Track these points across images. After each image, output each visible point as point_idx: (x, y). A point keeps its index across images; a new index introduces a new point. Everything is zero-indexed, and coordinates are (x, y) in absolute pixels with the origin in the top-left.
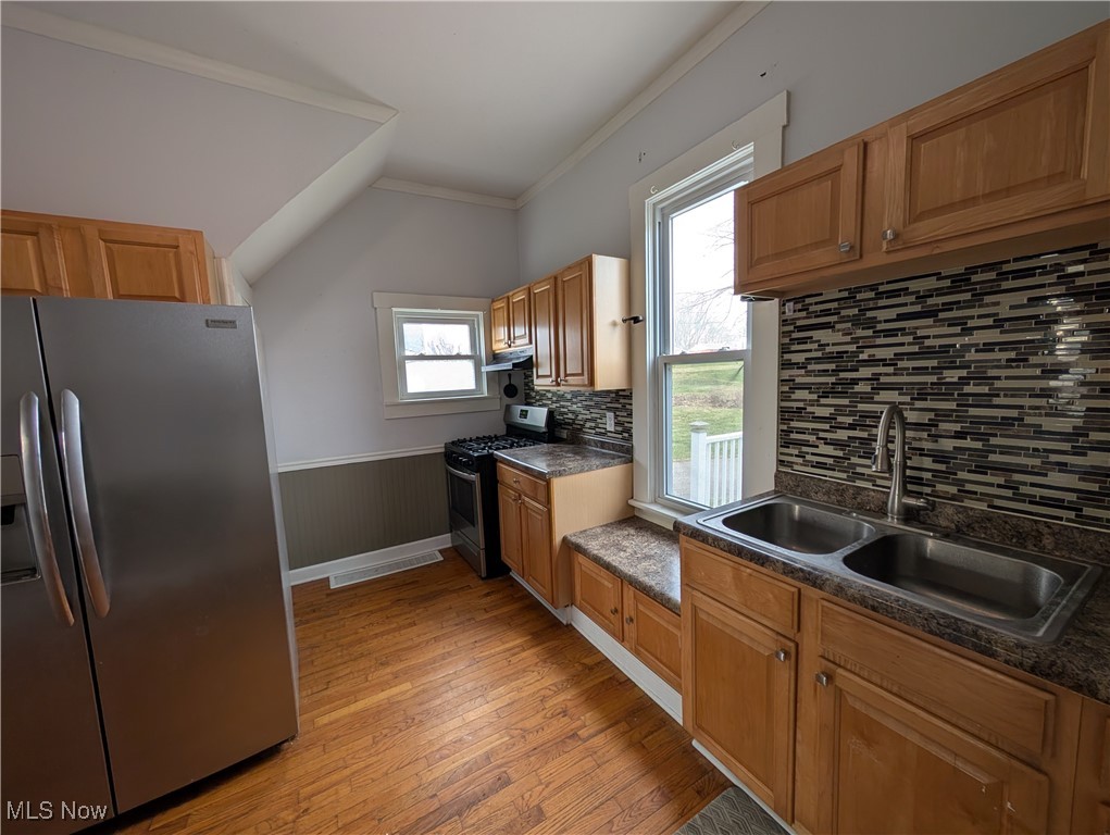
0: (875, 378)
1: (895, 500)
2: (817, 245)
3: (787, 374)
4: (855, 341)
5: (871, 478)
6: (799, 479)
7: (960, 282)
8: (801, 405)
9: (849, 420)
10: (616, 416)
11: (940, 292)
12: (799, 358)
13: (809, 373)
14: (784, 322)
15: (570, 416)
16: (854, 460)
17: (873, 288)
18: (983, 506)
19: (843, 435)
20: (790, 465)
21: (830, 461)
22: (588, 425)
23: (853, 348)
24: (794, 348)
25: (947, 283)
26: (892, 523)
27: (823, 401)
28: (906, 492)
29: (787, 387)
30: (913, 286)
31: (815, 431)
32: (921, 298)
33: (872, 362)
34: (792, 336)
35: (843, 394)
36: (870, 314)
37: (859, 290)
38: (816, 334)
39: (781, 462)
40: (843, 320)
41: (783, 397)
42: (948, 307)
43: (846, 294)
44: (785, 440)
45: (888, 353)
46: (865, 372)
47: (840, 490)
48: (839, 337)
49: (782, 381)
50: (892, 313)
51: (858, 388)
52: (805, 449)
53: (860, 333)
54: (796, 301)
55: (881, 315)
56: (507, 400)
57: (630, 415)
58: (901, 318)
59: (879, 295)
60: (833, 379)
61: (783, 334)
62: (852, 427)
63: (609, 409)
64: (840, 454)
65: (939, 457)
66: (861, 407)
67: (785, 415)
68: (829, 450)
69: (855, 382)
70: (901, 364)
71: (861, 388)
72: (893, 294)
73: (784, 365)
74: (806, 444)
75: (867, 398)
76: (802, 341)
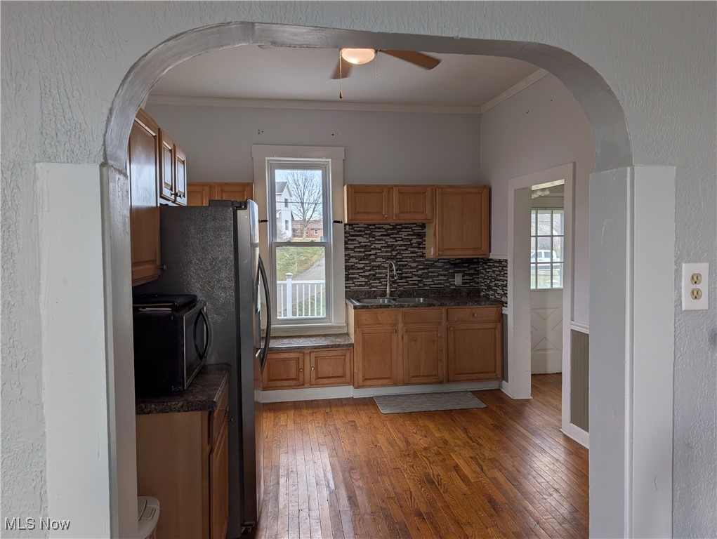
0: (376, 253)
1: (388, 291)
2: (377, 213)
3: (347, 252)
4: (370, 241)
5: (376, 287)
6: (354, 292)
7: (394, 227)
8: (353, 264)
9: (369, 268)
11: (391, 229)
12: (352, 246)
13: (355, 252)
14: (345, 232)
16: (371, 281)
17: (374, 225)
18: (402, 289)
19: (367, 273)
20: (349, 287)
21: (364, 283)
23: (369, 244)
24: (349, 243)
25: (392, 227)
27: (360, 262)
28: (390, 288)
29: (348, 257)
30: (384, 226)
31: (358, 273)
32: (387, 230)
33: (375, 249)
34: (349, 238)
35: (366, 260)
36: (373, 233)
37: (370, 225)
38: (357, 238)
39: (346, 287)
40: (366, 234)
41: (346, 261)
42: (392, 234)
43: (366, 226)
44: (347, 279)
45: (378, 246)
46: (373, 252)
47: (369, 293)
48: (365, 240)
49: (346, 255)
50: (379, 234)
51: (371, 257)
52: (355, 280)
53: (371, 239)
54: (350, 225)
55: (377, 234)
58: (382, 235)
59: (376, 228)
60: (363, 254)
61: (346, 237)
62: (370, 270)
64: (367, 280)
66: (372, 263)
67: (347, 268)
68: (363, 279)
69: (370, 255)
70: (382, 250)
71: (372, 257)
72: (379, 228)
73: (346, 249)
74: (355, 278)
75: (374, 261)
76: (353, 240)
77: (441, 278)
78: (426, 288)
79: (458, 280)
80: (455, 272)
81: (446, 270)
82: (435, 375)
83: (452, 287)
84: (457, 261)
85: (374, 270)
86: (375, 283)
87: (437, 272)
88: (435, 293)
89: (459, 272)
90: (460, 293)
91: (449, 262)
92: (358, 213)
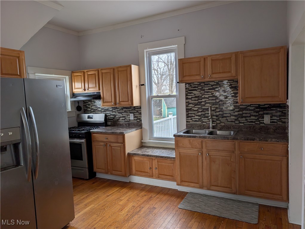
0: (205, 101)
1: (211, 126)
3: (187, 101)
4: (201, 94)
5: (206, 122)
6: (192, 125)
8: (191, 108)
9: (201, 110)
10: (134, 115)
11: (215, 85)
12: (190, 97)
13: (192, 100)
14: (186, 89)
15: (112, 116)
16: (202, 119)
17: (204, 83)
18: (223, 124)
19: (200, 114)
20: (189, 122)
21: (198, 120)
22: (121, 119)
23: (201, 95)
24: (189, 95)
25: (216, 83)
26: (211, 130)
27: (195, 106)
28: (212, 123)
29: (188, 104)
30: (211, 83)
31: (194, 113)
32: (212, 86)
33: (205, 98)
34: (188, 92)
35: (199, 105)
36: (203, 88)
37: (201, 83)
38: (193, 92)
39: (187, 122)
40: (199, 89)
41: (187, 106)
42: (216, 88)
43: (199, 84)
44: (188, 116)
45: (207, 96)
46: (203, 100)
47: (200, 126)
48: (198, 93)
49: (186, 102)
50: (207, 88)
51: (202, 103)
52: (192, 118)
53: (202, 92)
54: (189, 84)
55: (206, 88)
56: (78, 112)
57: (140, 114)
58: (209, 89)
59: (205, 84)
60: (197, 102)
61: (186, 91)
62: (201, 112)
63: (131, 113)
64: (199, 118)
65: (217, 116)
66: (203, 107)
67: (187, 110)
68: (197, 117)
69: (202, 102)
70: (209, 98)
71: (203, 103)
72: (207, 84)
73: (187, 99)
74: (192, 116)
75: (204, 105)
76: (190, 93)
77: (252, 117)
78: (241, 124)
79: (267, 119)
80: (264, 114)
81: (257, 112)
82: (229, 188)
83: (261, 125)
84: (267, 106)
85: (204, 111)
86: (205, 120)
87: (250, 113)
88: (247, 128)
89: (267, 114)
90: (268, 129)
91: (259, 107)
92: (185, 76)
